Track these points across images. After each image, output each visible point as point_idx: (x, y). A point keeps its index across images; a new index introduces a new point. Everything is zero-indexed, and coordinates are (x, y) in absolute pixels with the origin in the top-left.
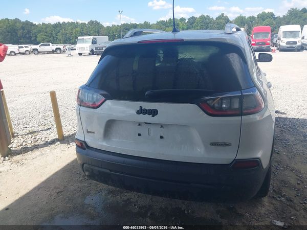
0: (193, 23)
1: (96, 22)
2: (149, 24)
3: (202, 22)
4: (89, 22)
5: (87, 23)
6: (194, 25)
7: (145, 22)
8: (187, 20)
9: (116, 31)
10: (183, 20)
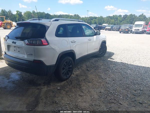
0: (125, 18)
1: (77, 15)
2: (103, 17)
3: (131, 17)
4: (74, 15)
5: (73, 15)
6: (126, 19)
7: (101, 16)
8: (123, 16)
9: (86, 20)
10: (120, 16)
